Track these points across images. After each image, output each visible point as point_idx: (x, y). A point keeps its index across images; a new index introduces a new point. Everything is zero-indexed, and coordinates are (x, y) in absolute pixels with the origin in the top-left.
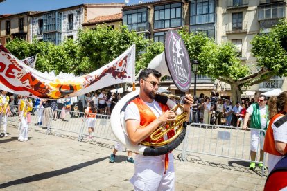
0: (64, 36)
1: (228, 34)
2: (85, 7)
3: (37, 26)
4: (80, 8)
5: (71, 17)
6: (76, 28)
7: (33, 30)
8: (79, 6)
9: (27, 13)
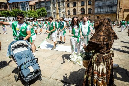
0: (26, 8)
1: (53, 8)
2: (29, 2)
3: (21, 6)
4: (28, 2)
5: (27, 4)
6: (28, 6)
7: (20, 7)
8: (28, 1)
9: (18, 2)
